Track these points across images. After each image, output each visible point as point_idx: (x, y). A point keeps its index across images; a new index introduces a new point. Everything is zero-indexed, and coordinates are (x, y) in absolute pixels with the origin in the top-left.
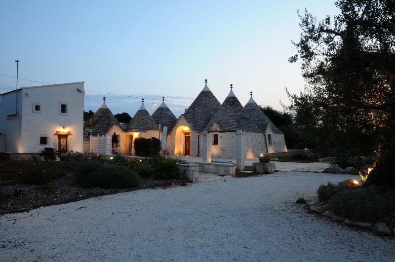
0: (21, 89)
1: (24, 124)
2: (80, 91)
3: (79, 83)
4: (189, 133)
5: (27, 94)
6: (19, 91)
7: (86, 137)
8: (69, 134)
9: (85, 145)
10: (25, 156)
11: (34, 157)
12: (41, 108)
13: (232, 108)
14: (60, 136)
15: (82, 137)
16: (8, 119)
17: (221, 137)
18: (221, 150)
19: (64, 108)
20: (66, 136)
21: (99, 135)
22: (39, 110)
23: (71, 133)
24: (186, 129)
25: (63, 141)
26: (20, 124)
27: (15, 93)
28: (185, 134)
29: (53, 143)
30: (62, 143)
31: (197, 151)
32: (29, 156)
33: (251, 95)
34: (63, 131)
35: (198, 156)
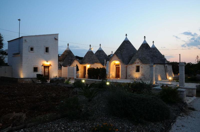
0: (22, 37)
1: (24, 59)
2: (56, 39)
3: (55, 34)
4: (119, 65)
5: (25, 40)
6: (20, 38)
7: (60, 67)
8: (50, 65)
9: (59, 72)
10: (27, 80)
11: (33, 80)
12: (34, 49)
13: (147, 50)
14: (45, 67)
15: (57, 67)
16: (13, 56)
17: (142, 67)
18: (142, 75)
19: (47, 50)
20: (48, 67)
21: (68, 66)
22: (33, 51)
23: (51, 65)
24: (117, 62)
25: (46, 70)
26: (22, 59)
27: (18, 40)
28: (116, 66)
29: (41, 71)
30: (46, 71)
31: (125, 76)
32: (30, 80)
33: (153, 43)
34: (46, 63)
35: (126, 78)
